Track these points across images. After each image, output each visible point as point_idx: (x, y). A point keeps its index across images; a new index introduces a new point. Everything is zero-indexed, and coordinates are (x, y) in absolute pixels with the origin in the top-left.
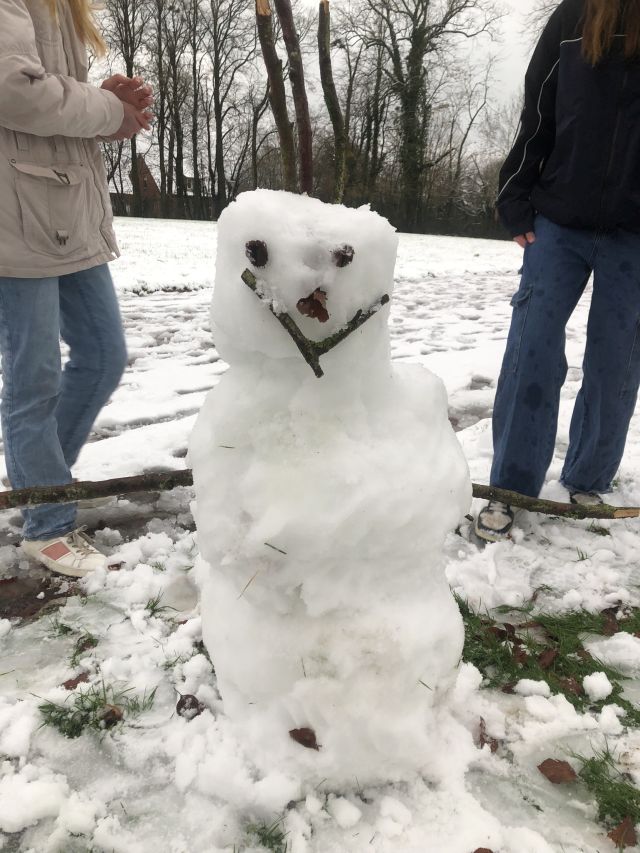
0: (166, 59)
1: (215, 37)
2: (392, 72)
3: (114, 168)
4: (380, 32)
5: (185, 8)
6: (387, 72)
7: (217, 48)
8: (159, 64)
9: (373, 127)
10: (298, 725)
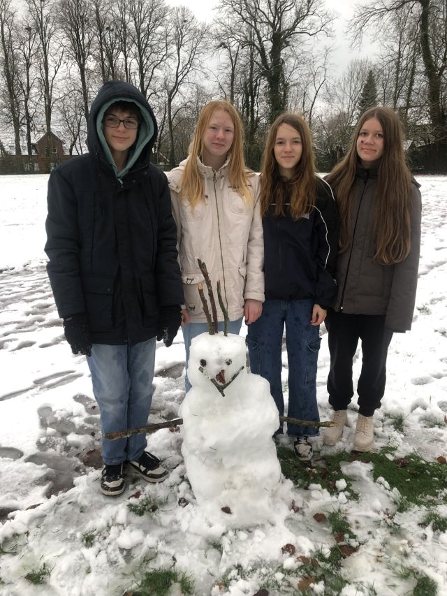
0: (107, 63)
1: (139, 47)
2: (261, 63)
3: (75, 139)
4: (251, 36)
5: (117, 28)
6: (257, 63)
7: (141, 54)
8: (102, 67)
9: (250, 100)
10: (224, 506)
